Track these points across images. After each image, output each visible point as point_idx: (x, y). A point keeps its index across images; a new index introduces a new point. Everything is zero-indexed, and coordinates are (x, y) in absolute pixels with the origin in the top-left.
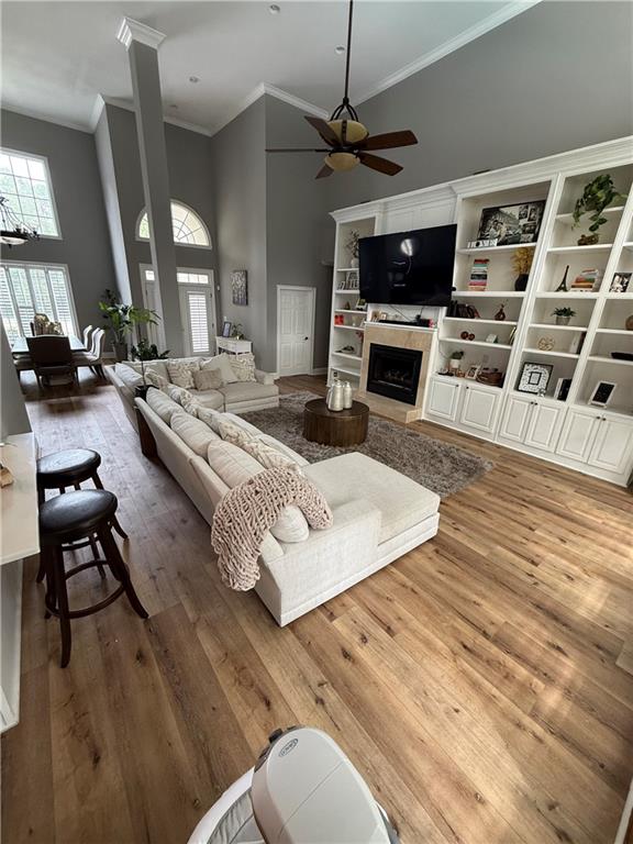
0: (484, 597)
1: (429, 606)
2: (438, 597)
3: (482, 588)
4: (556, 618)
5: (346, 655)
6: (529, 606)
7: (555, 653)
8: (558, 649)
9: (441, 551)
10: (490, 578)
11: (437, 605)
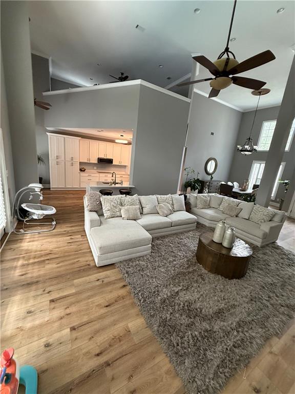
0: (58, 267)
1: (69, 252)
2: (69, 256)
3: (62, 269)
4: (28, 284)
5: (70, 236)
6: (41, 279)
7: (24, 273)
8: (22, 275)
9: (88, 267)
10: (62, 275)
11: (67, 254)
